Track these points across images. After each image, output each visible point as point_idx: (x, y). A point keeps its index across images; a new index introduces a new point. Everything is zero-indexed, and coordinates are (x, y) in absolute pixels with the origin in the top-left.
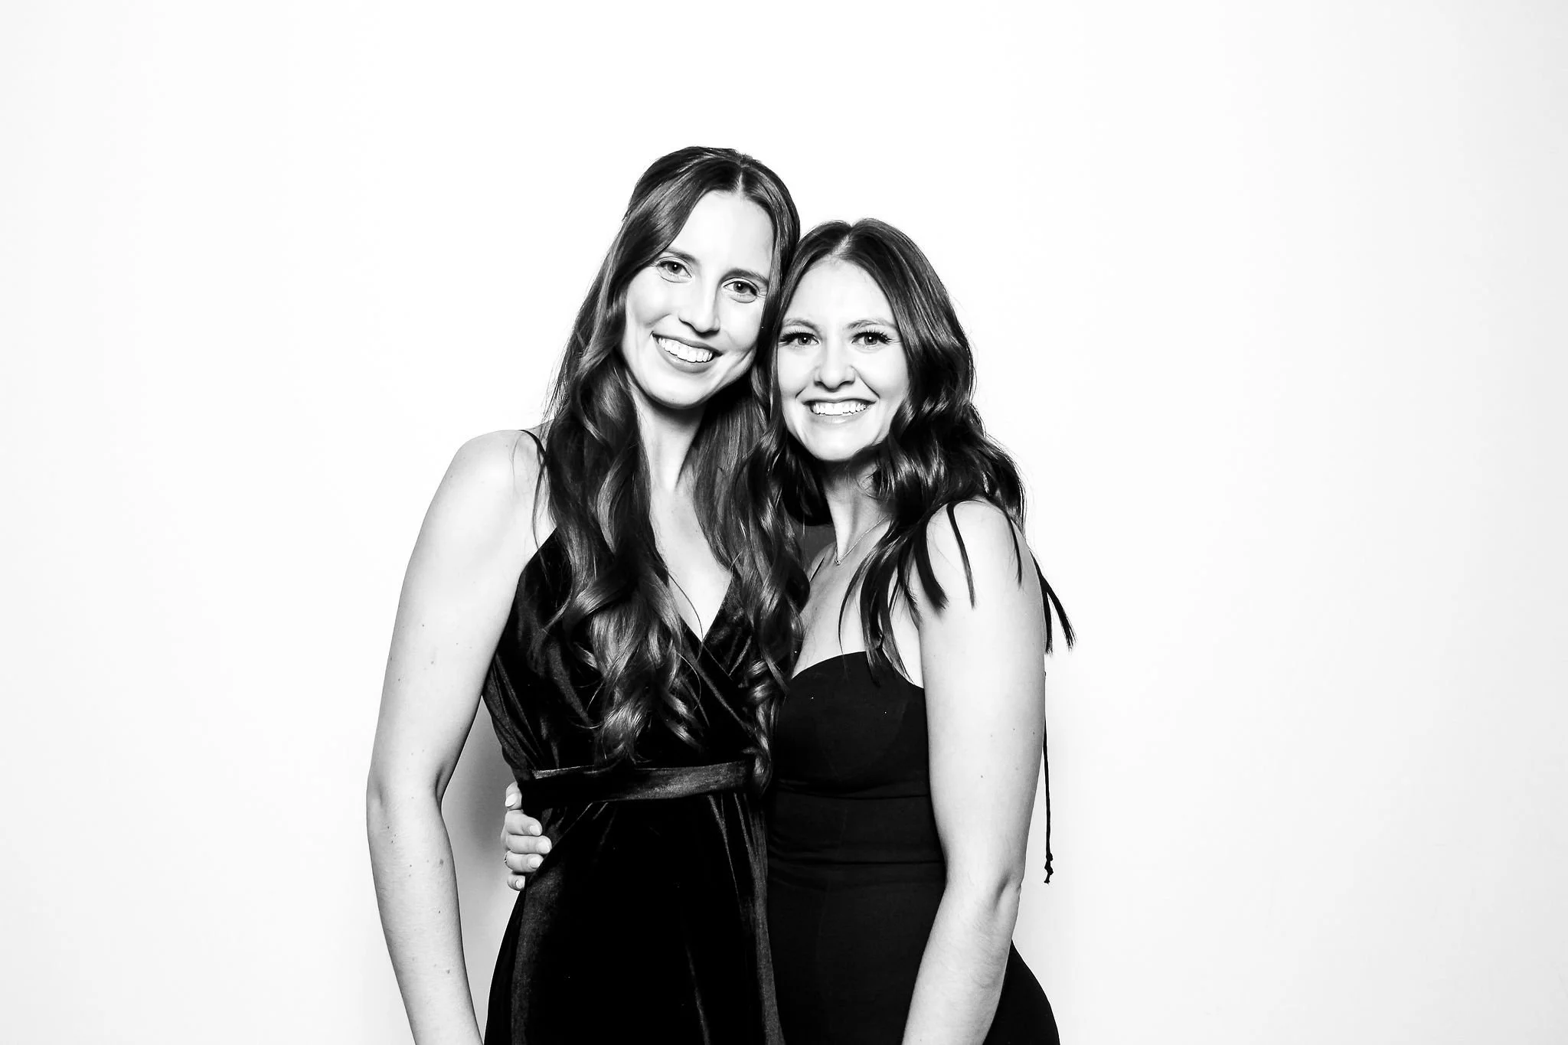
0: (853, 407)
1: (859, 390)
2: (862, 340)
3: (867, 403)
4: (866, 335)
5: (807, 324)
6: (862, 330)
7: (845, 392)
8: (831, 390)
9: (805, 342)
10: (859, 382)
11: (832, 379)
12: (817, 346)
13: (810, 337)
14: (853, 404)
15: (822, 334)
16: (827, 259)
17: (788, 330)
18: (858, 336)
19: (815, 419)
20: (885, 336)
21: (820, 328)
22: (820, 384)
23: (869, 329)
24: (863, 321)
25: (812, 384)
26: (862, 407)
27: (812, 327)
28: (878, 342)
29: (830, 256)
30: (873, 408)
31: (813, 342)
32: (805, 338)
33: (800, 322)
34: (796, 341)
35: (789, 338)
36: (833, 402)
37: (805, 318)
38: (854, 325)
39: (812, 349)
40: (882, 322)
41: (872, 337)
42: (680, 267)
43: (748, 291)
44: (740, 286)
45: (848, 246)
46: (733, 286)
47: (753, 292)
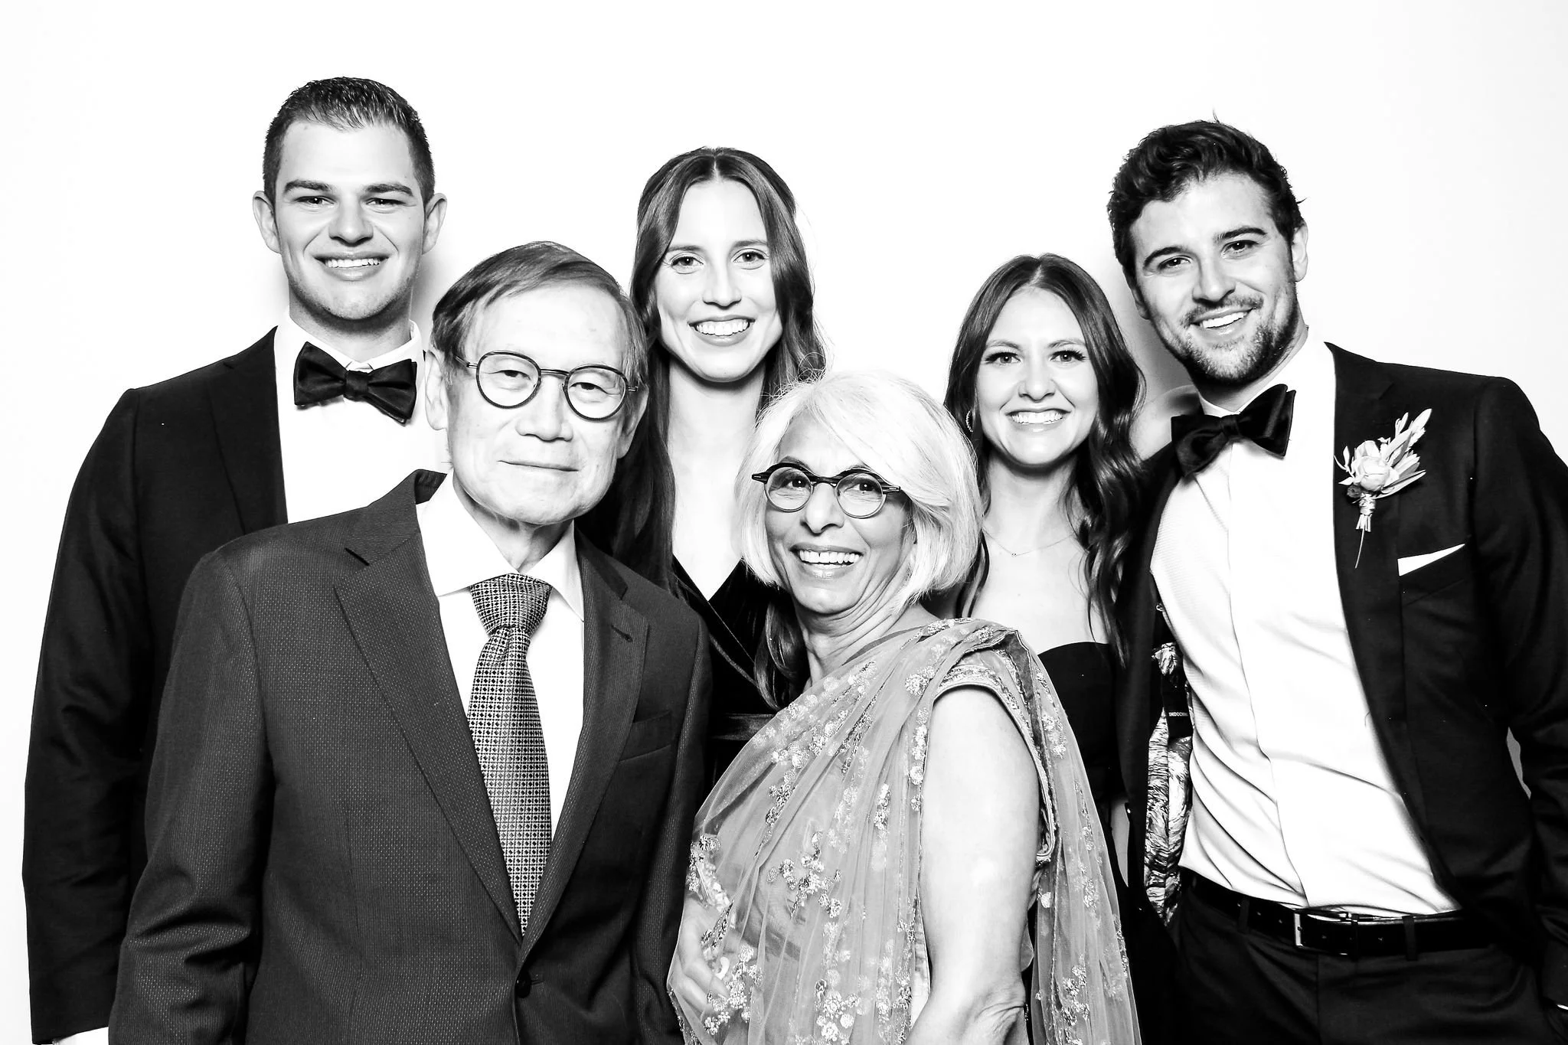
0: (1054, 416)
1: (1058, 401)
2: (1058, 358)
3: (1063, 412)
4: (1061, 353)
5: (1011, 345)
6: (1061, 349)
7: (1047, 403)
8: (1035, 400)
9: (1006, 361)
10: (1058, 394)
11: (1037, 390)
12: (1020, 364)
13: (1011, 355)
14: (1053, 413)
15: (1025, 353)
16: (1026, 287)
17: (991, 350)
18: (1056, 354)
19: (1019, 427)
20: (1081, 355)
21: (1023, 348)
22: (1027, 395)
23: (1067, 348)
24: (1063, 341)
25: (1016, 396)
26: (1060, 416)
27: (1016, 347)
28: (1073, 359)
29: (1027, 284)
30: (1069, 418)
31: (1013, 360)
32: (1006, 357)
33: (1004, 343)
34: (999, 360)
35: (992, 358)
36: (1036, 411)
37: (1010, 340)
38: (1054, 345)
39: (1014, 366)
40: (1078, 342)
41: (1068, 355)
42: (691, 259)
43: (756, 258)
44: (749, 257)
45: (1042, 276)
46: (741, 259)
47: (761, 257)
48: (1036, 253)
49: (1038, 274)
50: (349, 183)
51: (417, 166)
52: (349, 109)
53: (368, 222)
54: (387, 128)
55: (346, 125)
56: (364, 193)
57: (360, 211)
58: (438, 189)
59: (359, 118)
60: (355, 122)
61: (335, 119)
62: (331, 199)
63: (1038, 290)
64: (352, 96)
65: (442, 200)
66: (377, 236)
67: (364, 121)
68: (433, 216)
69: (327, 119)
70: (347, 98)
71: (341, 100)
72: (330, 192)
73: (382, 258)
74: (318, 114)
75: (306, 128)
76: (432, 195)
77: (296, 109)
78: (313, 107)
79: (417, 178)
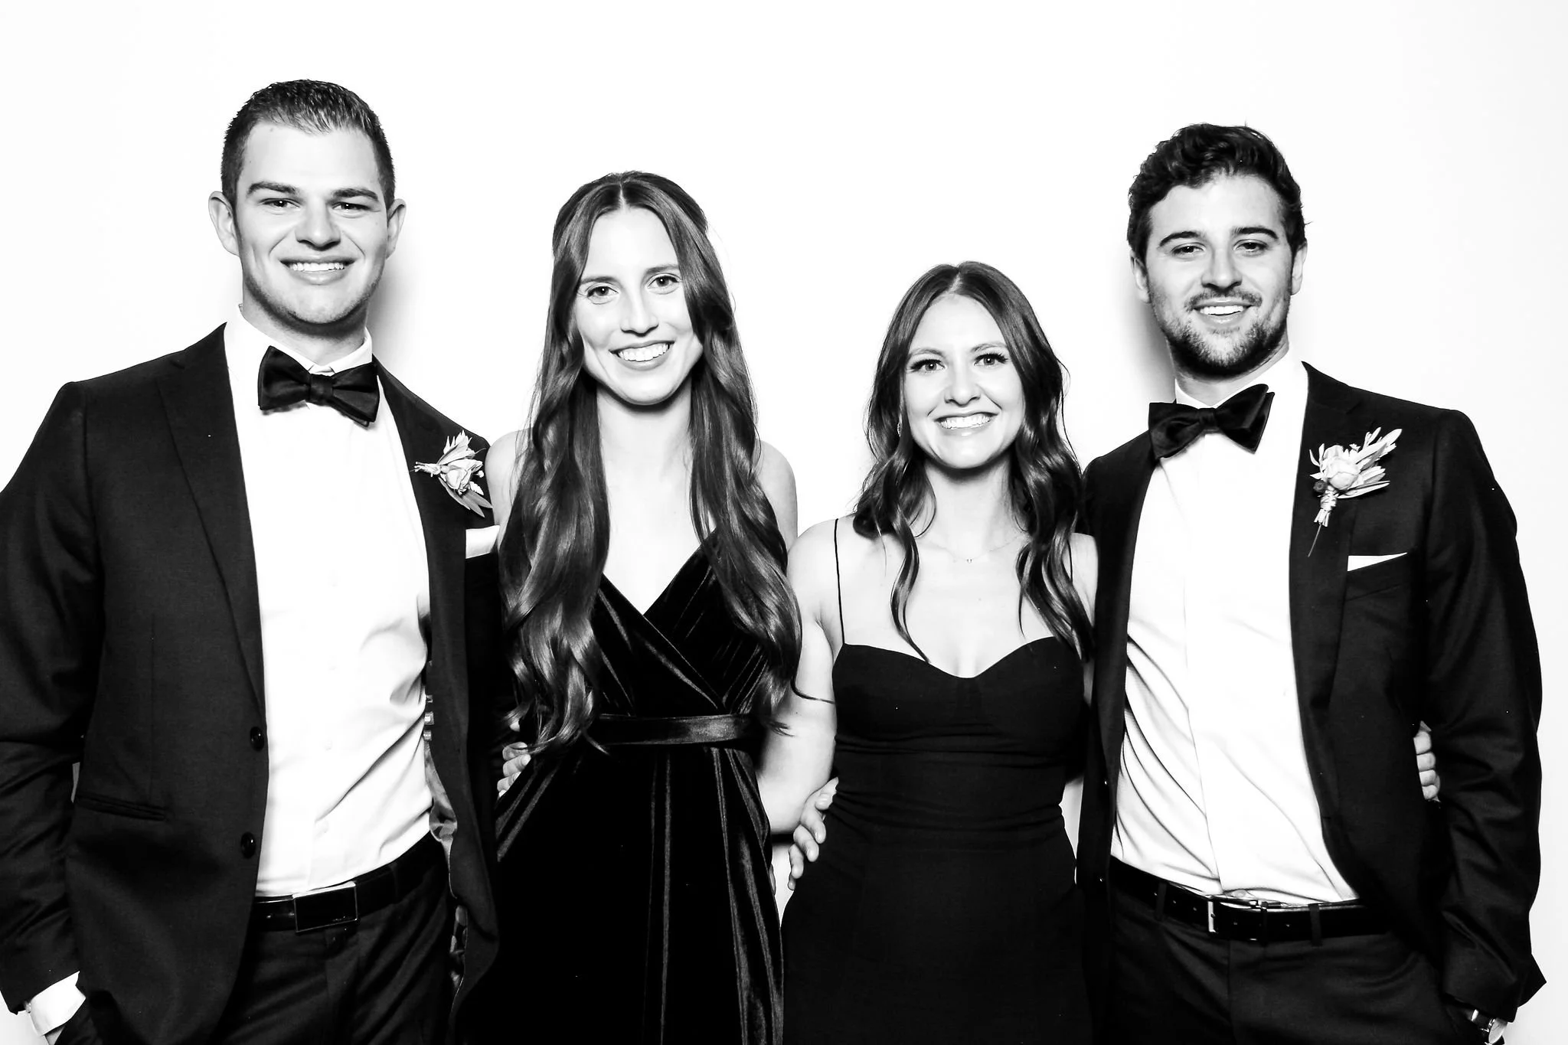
0: (981, 420)
1: (985, 405)
3: (990, 415)
4: (984, 357)
5: (934, 352)
6: (983, 353)
7: (974, 407)
8: (960, 405)
9: (932, 368)
10: (984, 398)
11: (962, 395)
12: (944, 370)
13: (935, 362)
14: (980, 416)
15: (948, 359)
16: (946, 295)
17: (915, 359)
18: (979, 358)
19: (947, 432)
20: (1003, 357)
21: (946, 354)
22: (953, 401)
23: (989, 351)
24: (984, 345)
25: (943, 402)
26: (987, 419)
27: (939, 353)
28: (996, 361)
29: (946, 292)
30: (996, 419)
31: (938, 366)
32: (931, 364)
33: (927, 350)
34: (924, 367)
35: (917, 366)
36: (964, 416)
37: (932, 347)
38: (976, 349)
39: (940, 373)
40: (1000, 345)
41: (991, 358)
42: (607, 288)
43: (670, 282)
44: (662, 281)
45: (961, 283)
46: (655, 283)
47: (674, 280)
48: (955, 262)
49: (957, 282)
50: (317, 186)
51: (381, 171)
52: (316, 112)
53: (336, 226)
54: (353, 132)
55: (315, 129)
56: (331, 197)
57: (328, 216)
58: (399, 194)
59: (327, 123)
60: (323, 125)
61: (303, 122)
62: (297, 201)
63: (957, 297)
64: (318, 99)
65: (401, 207)
66: (344, 241)
67: (331, 125)
68: (393, 220)
69: (294, 122)
70: (314, 101)
71: (307, 103)
72: (298, 195)
73: (347, 262)
74: (285, 117)
75: (272, 130)
76: (393, 201)
77: (259, 111)
78: (279, 108)
79: (381, 183)
